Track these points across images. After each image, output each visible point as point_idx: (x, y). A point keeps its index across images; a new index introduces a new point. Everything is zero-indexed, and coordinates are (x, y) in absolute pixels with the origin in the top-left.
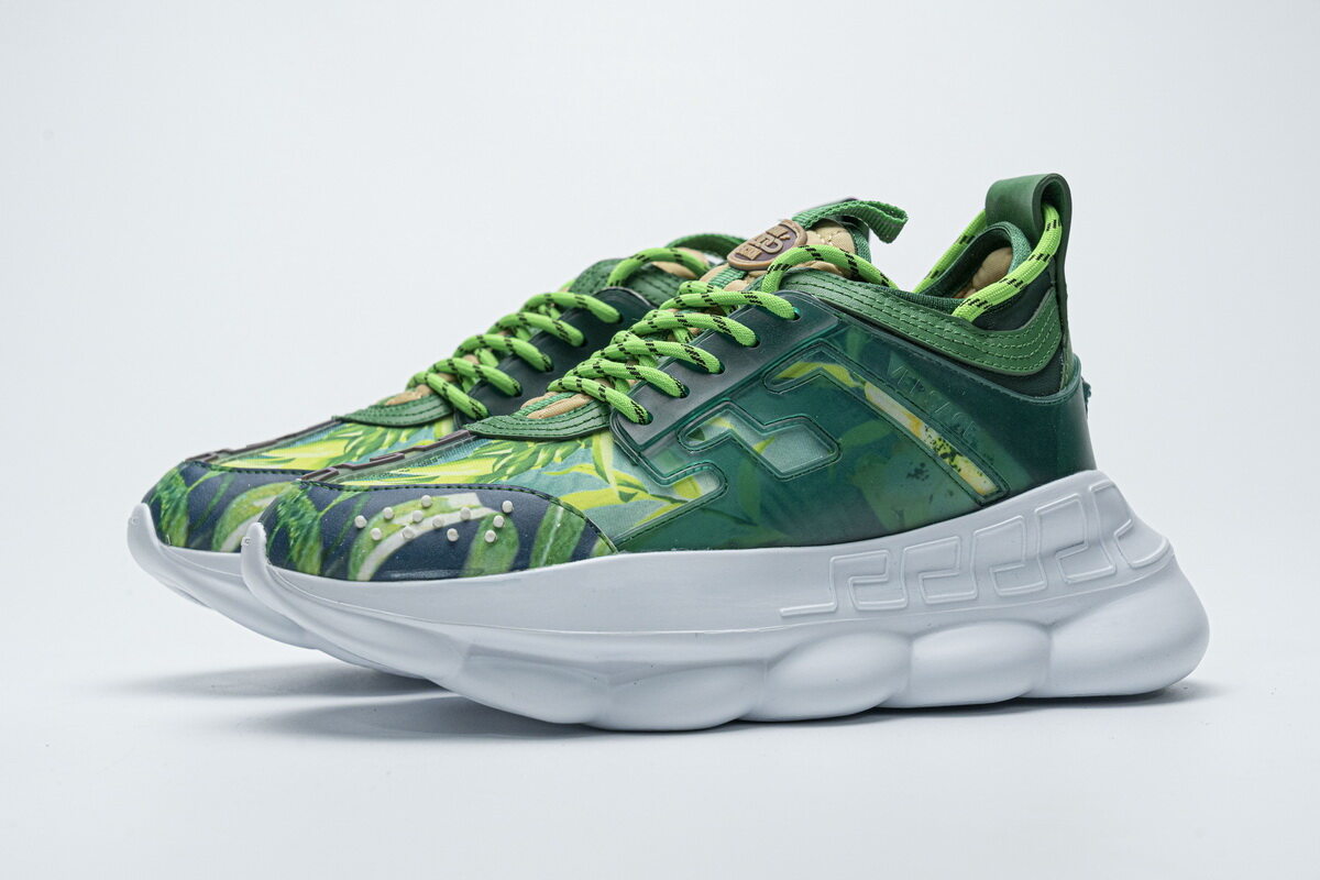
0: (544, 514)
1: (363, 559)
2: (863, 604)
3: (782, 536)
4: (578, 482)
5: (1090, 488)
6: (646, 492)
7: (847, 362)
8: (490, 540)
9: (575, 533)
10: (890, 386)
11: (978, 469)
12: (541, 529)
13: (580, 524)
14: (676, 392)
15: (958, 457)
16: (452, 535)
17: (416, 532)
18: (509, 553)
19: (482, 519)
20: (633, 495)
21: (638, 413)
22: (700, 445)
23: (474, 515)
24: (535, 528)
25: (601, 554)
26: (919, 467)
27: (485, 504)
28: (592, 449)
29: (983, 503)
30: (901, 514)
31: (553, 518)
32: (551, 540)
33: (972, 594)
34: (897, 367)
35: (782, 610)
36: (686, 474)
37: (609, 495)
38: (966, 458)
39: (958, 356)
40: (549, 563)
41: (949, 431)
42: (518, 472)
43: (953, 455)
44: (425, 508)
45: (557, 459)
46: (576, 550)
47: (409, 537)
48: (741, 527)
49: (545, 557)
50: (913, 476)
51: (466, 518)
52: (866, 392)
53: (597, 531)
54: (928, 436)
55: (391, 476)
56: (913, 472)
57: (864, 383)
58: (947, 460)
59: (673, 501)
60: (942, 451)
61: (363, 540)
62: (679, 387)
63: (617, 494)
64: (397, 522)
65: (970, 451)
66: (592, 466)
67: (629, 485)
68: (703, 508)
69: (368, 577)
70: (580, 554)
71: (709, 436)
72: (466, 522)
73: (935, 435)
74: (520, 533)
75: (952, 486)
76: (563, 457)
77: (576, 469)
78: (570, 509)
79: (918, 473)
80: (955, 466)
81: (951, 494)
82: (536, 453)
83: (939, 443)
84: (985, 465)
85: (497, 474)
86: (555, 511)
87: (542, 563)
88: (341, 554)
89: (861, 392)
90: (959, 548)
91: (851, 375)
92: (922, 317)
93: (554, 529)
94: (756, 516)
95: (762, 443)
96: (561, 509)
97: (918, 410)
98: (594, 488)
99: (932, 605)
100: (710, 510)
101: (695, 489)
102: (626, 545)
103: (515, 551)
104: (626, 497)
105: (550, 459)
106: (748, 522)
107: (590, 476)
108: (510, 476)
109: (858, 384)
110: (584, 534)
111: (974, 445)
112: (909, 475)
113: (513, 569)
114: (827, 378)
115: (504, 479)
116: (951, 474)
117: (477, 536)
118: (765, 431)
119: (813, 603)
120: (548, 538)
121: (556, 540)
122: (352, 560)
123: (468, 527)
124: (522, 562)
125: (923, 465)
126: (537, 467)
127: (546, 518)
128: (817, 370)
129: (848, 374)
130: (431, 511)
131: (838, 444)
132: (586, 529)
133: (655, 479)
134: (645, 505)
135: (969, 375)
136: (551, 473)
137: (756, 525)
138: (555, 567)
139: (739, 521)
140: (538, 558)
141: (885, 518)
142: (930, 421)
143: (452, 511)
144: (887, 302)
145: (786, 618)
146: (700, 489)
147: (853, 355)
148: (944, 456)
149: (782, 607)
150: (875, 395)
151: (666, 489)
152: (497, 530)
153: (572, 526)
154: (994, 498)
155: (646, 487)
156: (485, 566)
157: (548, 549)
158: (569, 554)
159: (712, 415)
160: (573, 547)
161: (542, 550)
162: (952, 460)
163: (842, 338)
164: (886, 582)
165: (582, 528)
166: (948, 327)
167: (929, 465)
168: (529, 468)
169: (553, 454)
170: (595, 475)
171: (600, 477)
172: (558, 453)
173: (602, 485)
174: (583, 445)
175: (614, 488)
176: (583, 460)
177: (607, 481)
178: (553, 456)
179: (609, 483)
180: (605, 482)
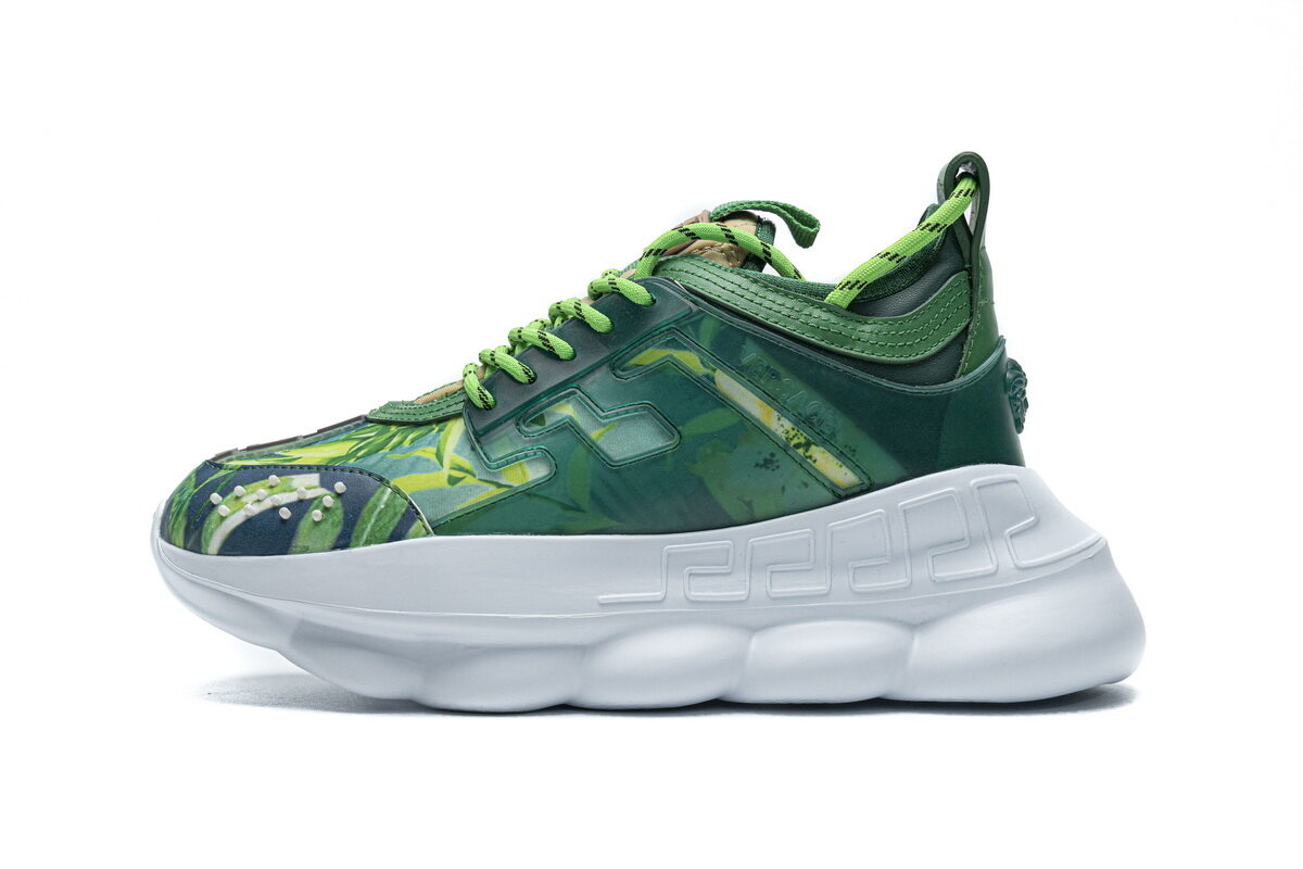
0: (372, 495)
1: (212, 534)
2: (695, 594)
3: (614, 524)
4: (415, 465)
5: (972, 482)
6: (474, 476)
7: (697, 348)
8: (317, 519)
9: (396, 514)
10: (741, 372)
11: (836, 461)
12: (365, 510)
13: (402, 505)
14: (523, 378)
15: (813, 447)
16: (285, 514)
17: (256, 509)
18: (332, 532)
19: (315, 499)
20: (462, 479)
21: (482, 399)
22: (538, 431)
23: (309, 495)
24: (360, 509)
25: (416, 536)
26: (768, 457)
27: (323, 484)
28: (442, 433)
29: (840, 495)
30: (749, 504)
31: (379, 499)
32: (373, 521)
33: (823, 588)
34: (751, 354)
35: (601, 597)
36: (517, 459)
37: (439, 479)
38: (822, 449)
39: (823, 343)
40: (368, 543)
41: (804, 421)
42: (368, 454)
43: (808, 445)
44: (271, 487)
45: (406, 444)
46: (394, 531)
47: (250, 514)
48: (569, 514)
49: (365, 537)
50: (761, 466)
51: (301, 498)
52: (717, 379)
53: (418, 513)
54: (780, 426)
55: (276, 456)
56: (762, 462)
57: (714, 370)
58: (801, 451)
59: (499, 486)
60: (795, 441)
61: (214, 517)
62: (526, 373)
63: (446, 477)
64: (244, 500)
65: (827, 442)
66: (435, 450)
67: (461, 469)
68: (529, 492)
69: (215, 552)
70: (397, 535)
71: (549, 421)
72: (301, 501)
73: (788, 425)
74: (346, 514)
75: (805, 478)
76: (412, 441)
77: (418, 453)
78: (397, 491)
79: (767, 463)
80: (810, 457)
81: (806, 485)
82: (393, 436)
83: (792, 433)
84: (843, 456)
85: (348, 456)
86: (383, 492)
87: (362, 543)
88: (196, 529)
89: (712, 380)
90: (812, 541)
91: (702, 363)
92: (789, 303)
93: (378, 510)
94: (585, 503)
95: (602, 430)
96: (390, 490)
97: (771, 398)
98: (426, 471)
99: (776, 599)
100: (536, 495)
101: (524, 473)
102: (440, 528)
103: (338, 530)
104: (453, 481)
105: (401, 442)
106: (578, 509)
107: (428, 460)
108: (358, 458)
109: (709, 371)
110: (404, 515)
111: (833, 435)
112: (757, 465)
113: (334, 548)
114: (676, 364)
115: (352, 461)
116: (805, 465)
117: (307, 514)
118: (606, 417)
119: (637, 592)
120: (370, 519)
121: (376, 521)
122: (204, 534)
123: (301, 507)
124: (343, 542)
125: (773, 455)
126: (386, 450)
127: (373, 499)
128: (666, 357)
129: (699, 361)
130: (275, 490)
131: (679, 433)
132: (407, 511)
133: (486, 463)
134: (471, 489)
135: (832, 362)
136: (397, 456)
137: (583, 511)
138: (373, 547)
139: (566, 507)
140: (358, 538)
141: (731, 507)
142: (782, 410)
143: (292, 491)
144: (754, 288)
145: (603, 605)
146: (532, 473)
147: (705, 343)
148: (798, 446)
149: (602, 594)
150: (726, 383)
151: (494, 473)
152: (326, 510)
153: (395, 507)
154: (857, 489)
155: (476, 472)
156: (310, 544)
157: (368, 529)
158: (388, 535)
159: (557, 400)
160: (391, 528)
161: (363, 530)
162: (807, 451)
163: (696, 325)
164: (728, 574)
165: (403, 510)
166: (817, 313)
167: (780, 455)
168: (378, 451)
169: (406, 437)
170: (434, 458)
171: (437, 461)
172: (411, 437)
173: (435, 469)
174: (437, 429)
175: (446, 471)
176: (430, 444)
177: (442, 464)
178: (406, 439)
179: (443, 467)
180: (439, 466)
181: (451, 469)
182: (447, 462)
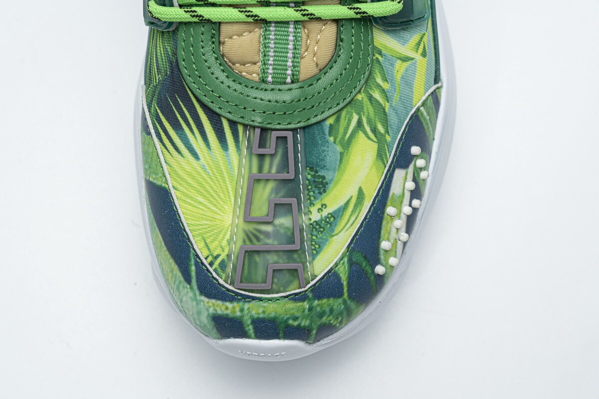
4: (408, 82)
6: (424, 35)
27: (405, 166)
28: (383, 52)
45: (386, 86)
63: (422, 58)
66: (399, 62)
67: (419, 44)
77: (398, 77)
78: (423, 104)
96: (423, 109)
98: (414, 72)
104: (424, 53)
105: (383, 91)
107: (407, 70)
108: (387, 132)
121: (431, 125)
126: (387, 107)
136: (396, 97)
153: (429, 108)
155: (423, 32)
165: (432, 102)
168: (384, 112)
169: (379, 86)
170: (406, 64)
171: (409, 62)
172: (379, 80)
173: (415, 64)
174: (377, 56)
175: (418, 56)
176: (392, 65)
177: (412, 59)
178: (381, 87)
179: (414, 58)
180: (413, 61)
181: (417, 52)
182: (411, 54)
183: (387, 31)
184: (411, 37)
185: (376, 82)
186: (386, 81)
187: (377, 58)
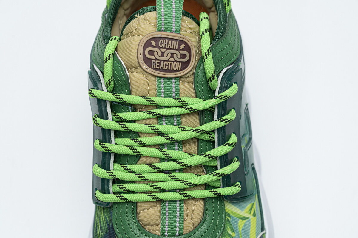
4: (246, 232)
6: (254, 204)
20: (254, 210)
28: (231, 215)
45: (233, 235)
63: (253, 217)
66: (240, 220)
67: (251, 209)
76: (233, 231)
77: (240, 229)
98: (249, 226)
104: (255, 214)
107: (245, 224)
169: (229, 235)
170: (244, 221)
171: (246, 220)
172: (229, 232)
173: (249, 221)
174: (228, 217)
175: (251, 216)
176: (237, 222)
177: (248, 218)
178: (231, 235)
179: (249, 218)
180: (248, 220)
181: (250, 214)
182: (247, 215)
183: (233, 203)
184: (246, 205)
185: (228, 233)
186: (234, 232)
187: (228, 219)
